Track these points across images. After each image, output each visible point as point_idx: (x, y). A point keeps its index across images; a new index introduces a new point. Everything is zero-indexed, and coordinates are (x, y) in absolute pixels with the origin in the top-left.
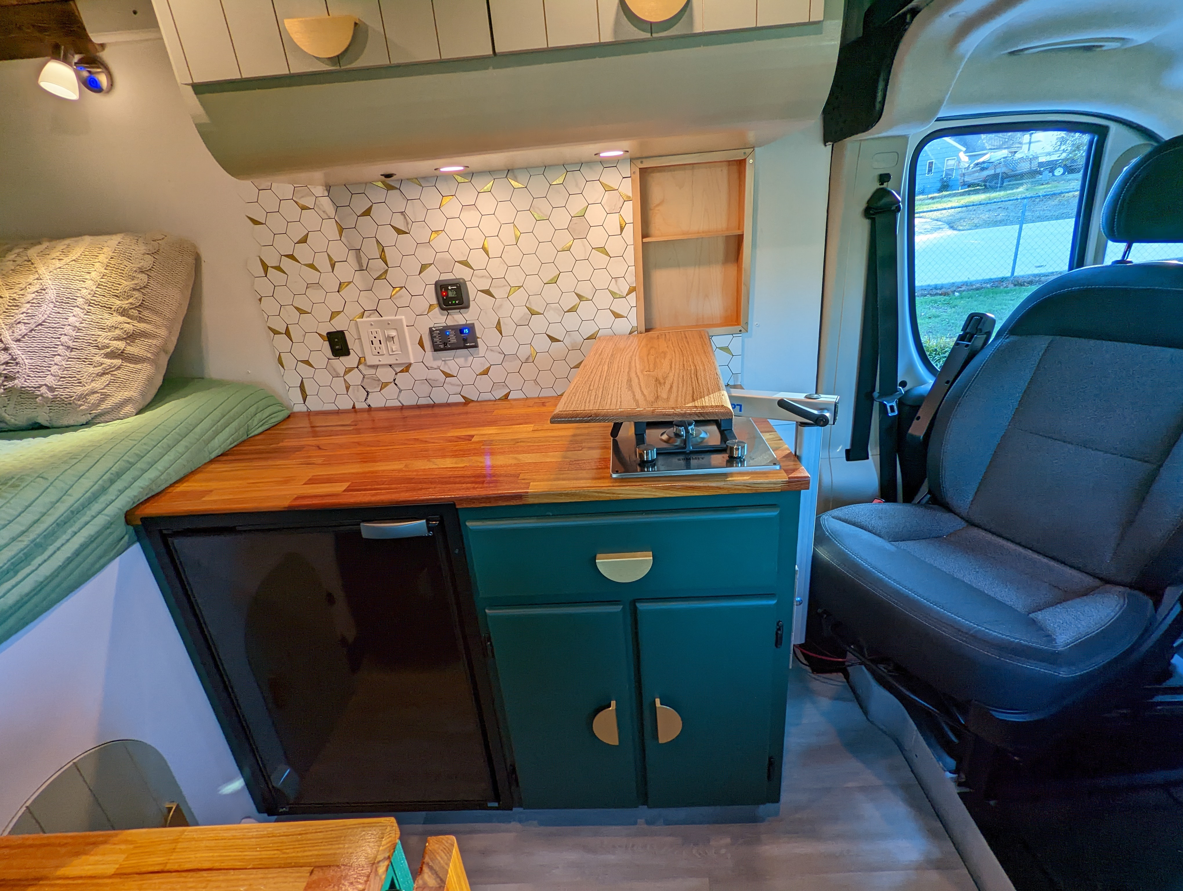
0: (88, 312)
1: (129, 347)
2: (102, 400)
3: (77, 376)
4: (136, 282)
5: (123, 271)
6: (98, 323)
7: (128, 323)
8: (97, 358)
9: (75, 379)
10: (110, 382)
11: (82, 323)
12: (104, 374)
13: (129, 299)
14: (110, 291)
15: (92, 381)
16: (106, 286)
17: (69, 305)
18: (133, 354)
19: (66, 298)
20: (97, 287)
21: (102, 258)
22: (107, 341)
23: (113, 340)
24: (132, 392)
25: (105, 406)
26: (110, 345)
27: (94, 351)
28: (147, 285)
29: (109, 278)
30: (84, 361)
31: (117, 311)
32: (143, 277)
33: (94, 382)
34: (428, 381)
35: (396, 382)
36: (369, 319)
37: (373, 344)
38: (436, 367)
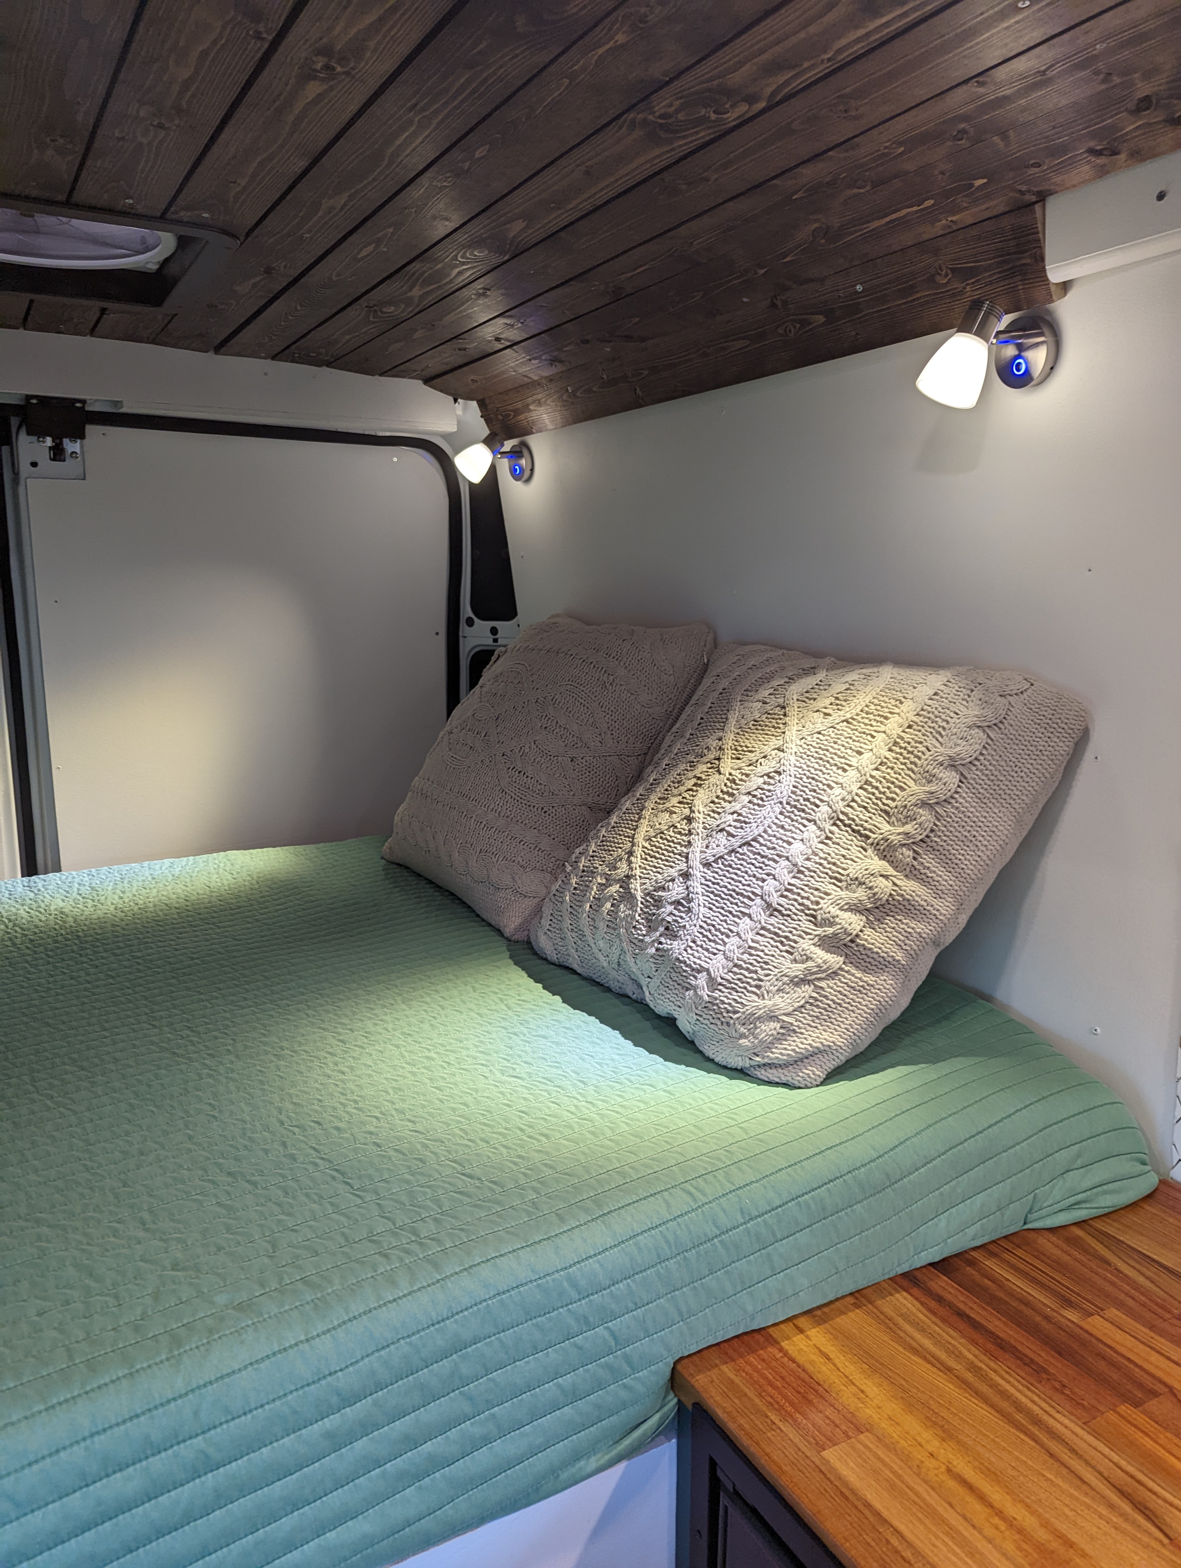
0: (827, 838)
1: (868, 931)
2: (780, 1038)
3: (760, 971)
4: (933, 789)
5: (919, 758)
6: (834, 864)
7: (886, 877)
8: (806, 945)
9: (755, 977)
10: (807, 1002)
11: (808, 859)
12: (803, 981)
13: (907, 823)
14: (880, 799)
15: (779, 990)
16: (877, 788)
17: (803, 815)
18: (870, 949)
20: (861, 788)
21: (893, 726)
22: (834, 911)
23: (846, 910)
24: (837, 1036)
25: (777, 1054)
26: (837, 920)
27: (806, 925)
28: (952, 797)
29: (889, 770)
30: (782, 942)
31: (876, 845)
32: (951, 778)
33: (781, 994)
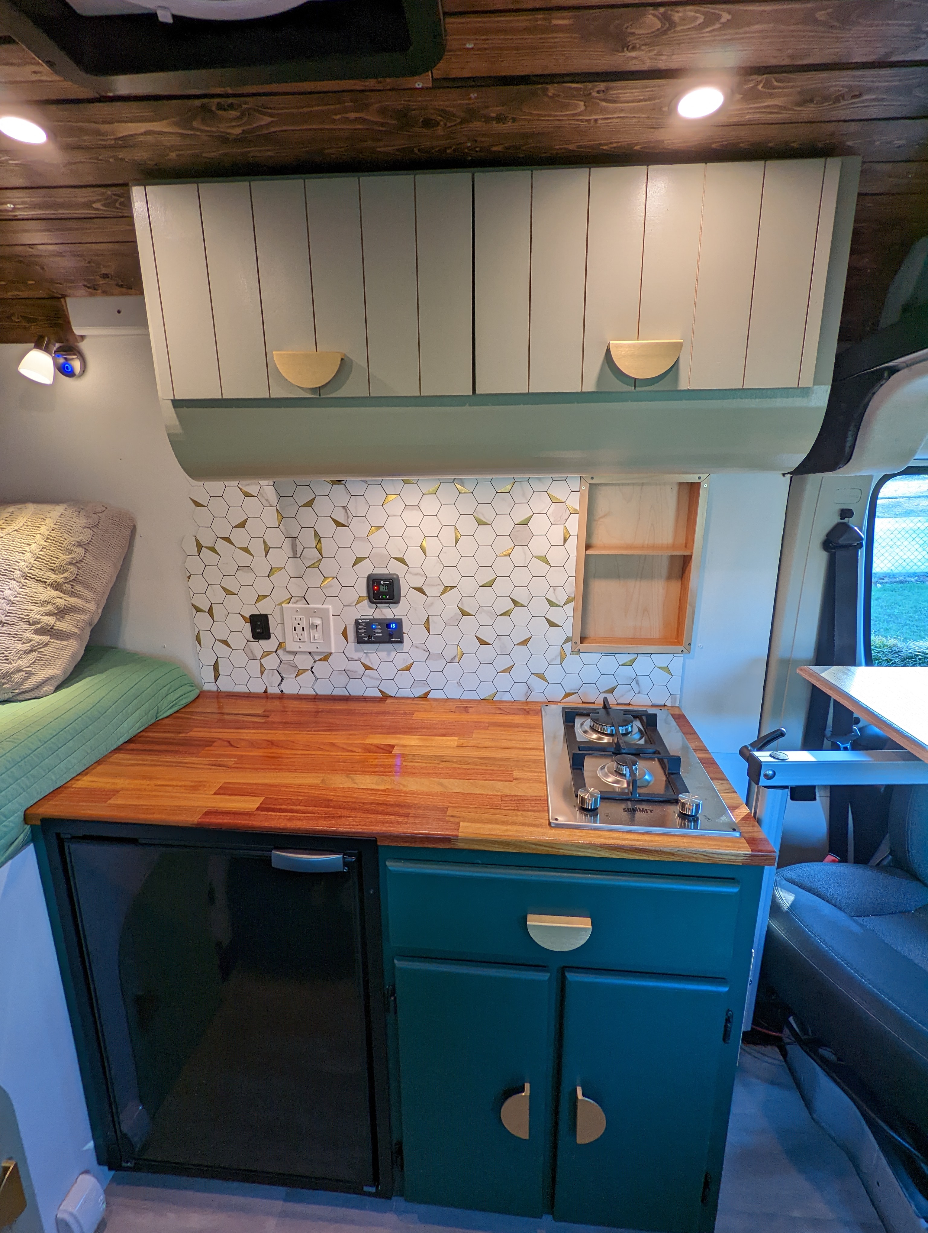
0: (23, 586)
1: (58, 623)
2: (26, 679)
3: (5, 652)
4: (73, 556)
5: (62, 544)
6: (32, 597)
7: (61, 598)
8: (28, 635)
9: (3, 655)
10: (36, 660)
11: (16, 597)
12: (31, 651)
13: (64, 573)
14: (47, 564)
15: (19, 658)
16: (44, 559)
17: (6, 577)
18: (62, 630)
19: (4, 570)
20: (35, 560)
21: (44, 530)
22: (38, 617)
23: (44, 616)
24: (56, 670)
25: (27, 685)
26: (41, 620)
27: (26, 626)
28: (83, 559)
29: (48, 551)
30: (13, 637)
31: (51, 585)
32: (81, 551)
33: (21, 659)
34: (347, 672)
35: (313, 670)
36: (295, 605)
37: (295, 630)
38: (357, 658)
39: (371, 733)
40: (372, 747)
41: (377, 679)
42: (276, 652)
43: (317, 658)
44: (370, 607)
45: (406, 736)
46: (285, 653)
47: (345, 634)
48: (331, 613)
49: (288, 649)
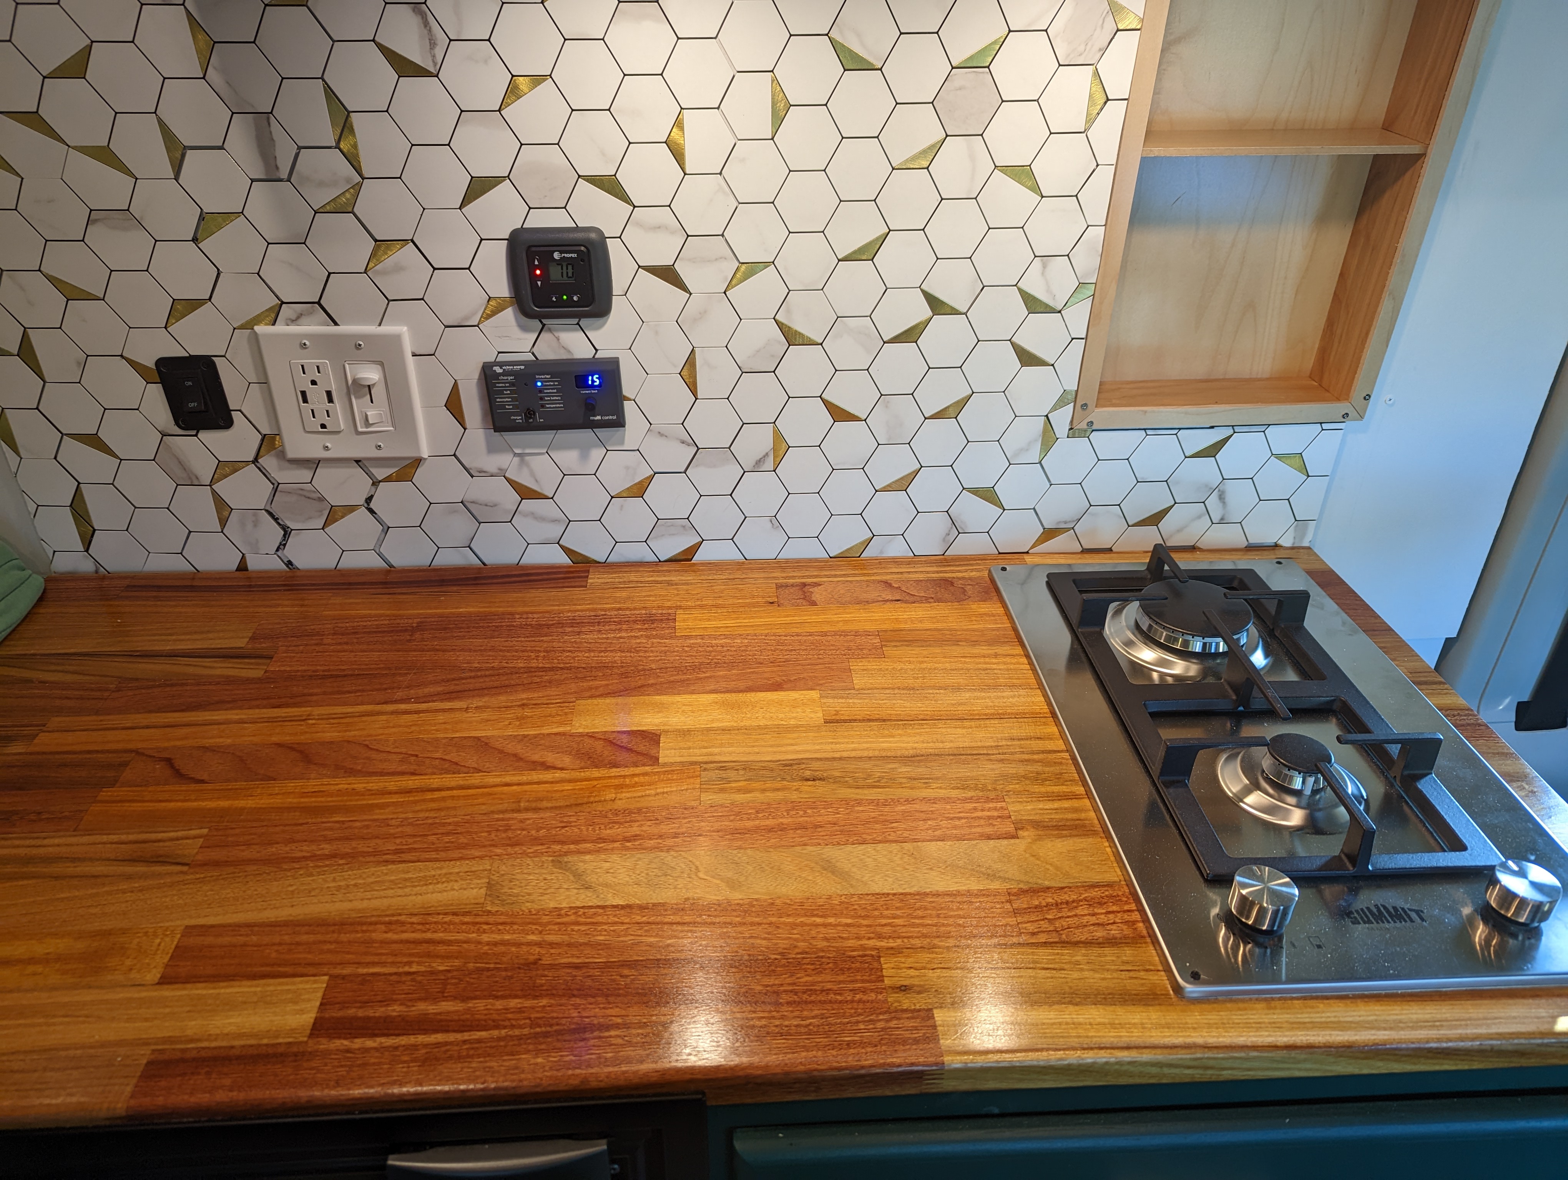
34: (467, 504)
35: (372, 505)
36: (293, 329)
37: (305, 401)
38: (493, 469)
39: (580, 695)
40: (599, 745)
41: (555, 521)
42: (255, 461)
43: (380, 473)
44: (524, 328)
45: (678, 698)
46: (287, 464)
47: (454, 405)
48: (408, 349)
49: (290, 455)
